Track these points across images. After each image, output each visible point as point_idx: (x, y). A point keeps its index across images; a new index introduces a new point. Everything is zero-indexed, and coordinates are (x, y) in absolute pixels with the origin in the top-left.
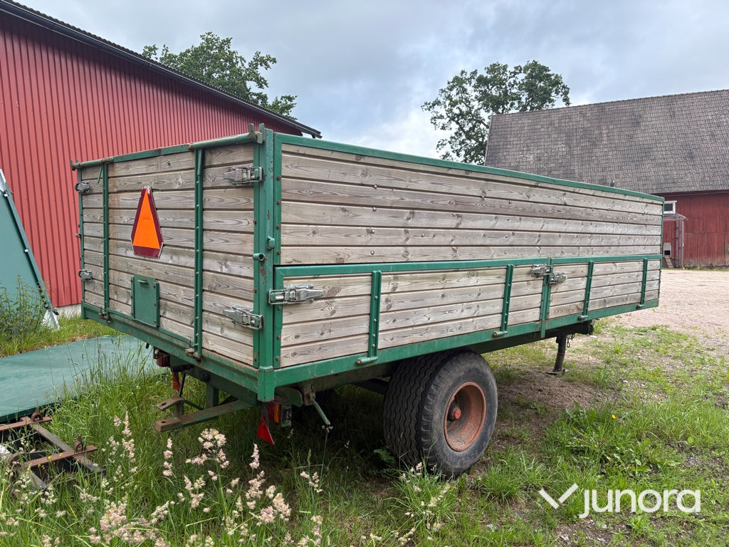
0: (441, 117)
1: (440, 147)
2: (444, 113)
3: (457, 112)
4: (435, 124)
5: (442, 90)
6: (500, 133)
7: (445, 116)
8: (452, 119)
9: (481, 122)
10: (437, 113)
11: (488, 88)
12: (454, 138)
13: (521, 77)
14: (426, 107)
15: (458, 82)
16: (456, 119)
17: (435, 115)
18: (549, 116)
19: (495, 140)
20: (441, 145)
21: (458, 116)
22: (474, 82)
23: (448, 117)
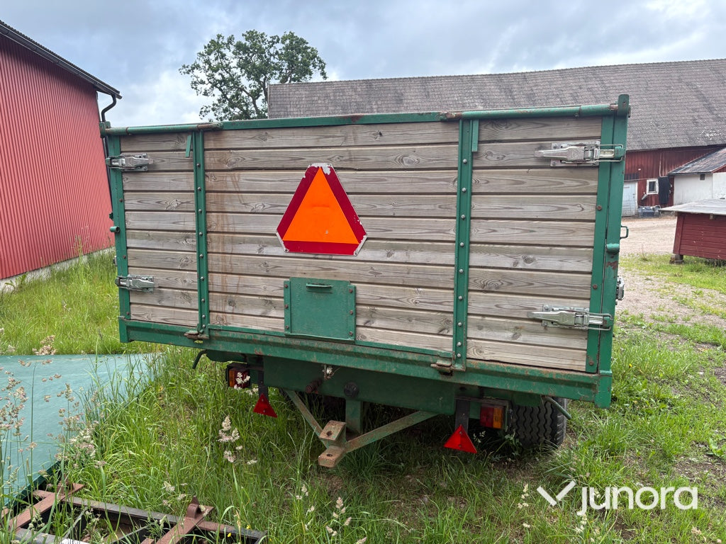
0: (203, 82)
1: (203, 114)
2: (204, 78)
3: (219, 78)
4: (196, 89)
5: (200, 54)
6: (279, 103)
7: (207, 82)
8: (214, 85)
9: (242, 89)
10: (197, 77)
11: (248, 55)
12: (217, 105)
13: (279, 46)
14: (184, 70)
15: (215, 46)
16: (219, 85)
17: (195, 79)
18: (324, 89)
19: (275, 110)
20: (203, 112)
21: (220, 82)
22: (233, 48)
23: (210, 82)
